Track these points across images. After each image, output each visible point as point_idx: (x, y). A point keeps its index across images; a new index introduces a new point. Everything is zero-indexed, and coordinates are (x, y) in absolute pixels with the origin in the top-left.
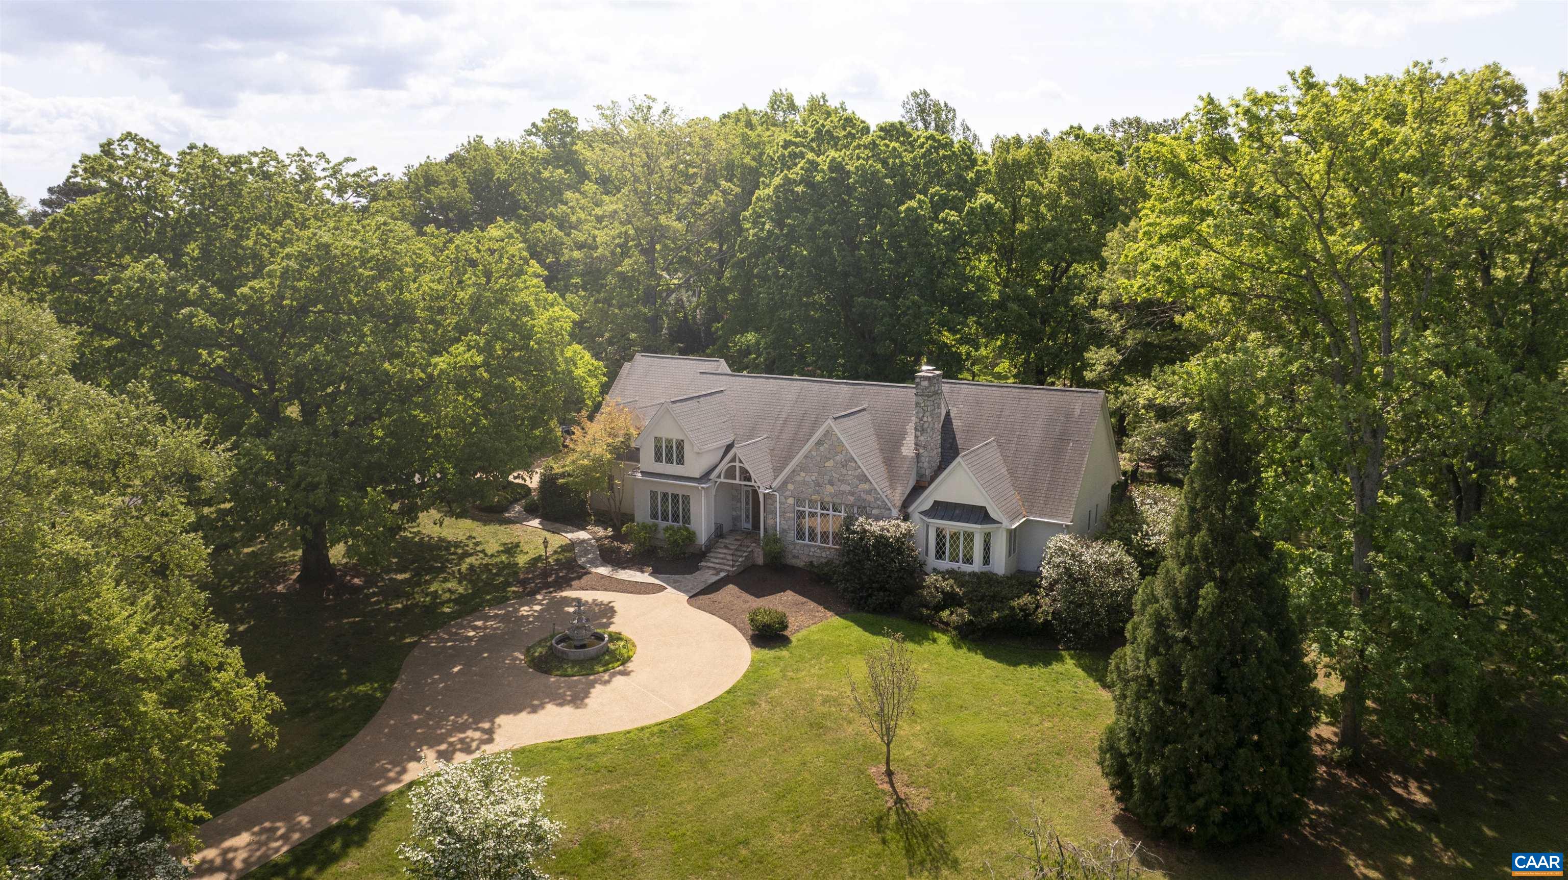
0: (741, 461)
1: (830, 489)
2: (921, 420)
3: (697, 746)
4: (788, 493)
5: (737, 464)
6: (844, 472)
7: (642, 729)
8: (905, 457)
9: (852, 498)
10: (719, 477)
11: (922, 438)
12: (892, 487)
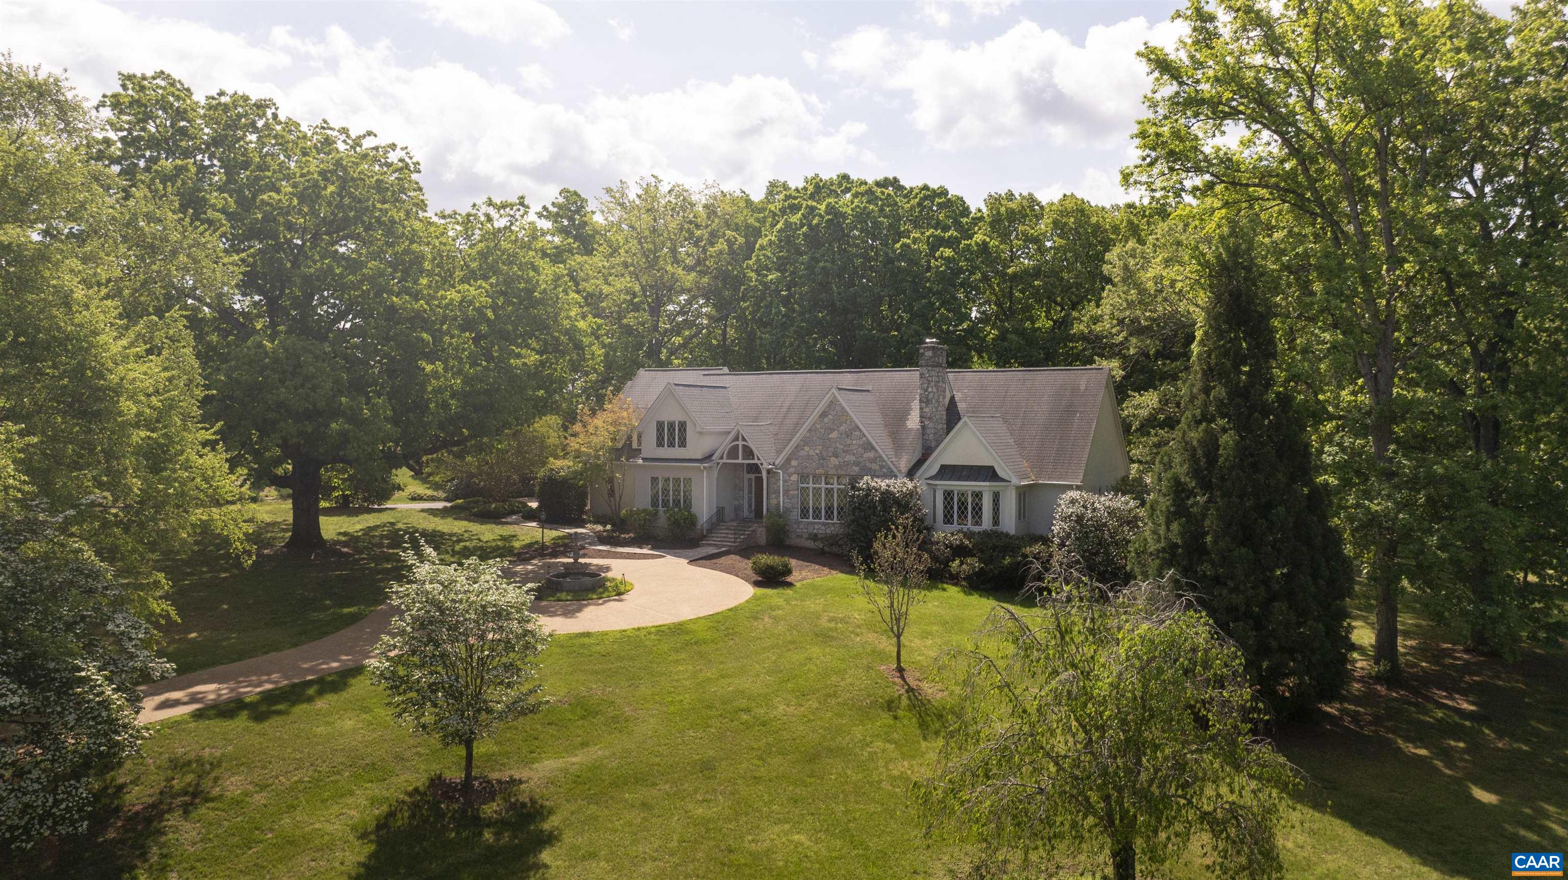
0: (744, 439)
1: (834, 461)
2: (926, 390)
3: (696, 643)
4: (791, 470)
5: (740, 443)
6: (848, 441)
7: (639, 629)
8: (910, 430)
9: (857, 469)
10: (722, 458)
11: (927, 410)
12: (898, 455)
